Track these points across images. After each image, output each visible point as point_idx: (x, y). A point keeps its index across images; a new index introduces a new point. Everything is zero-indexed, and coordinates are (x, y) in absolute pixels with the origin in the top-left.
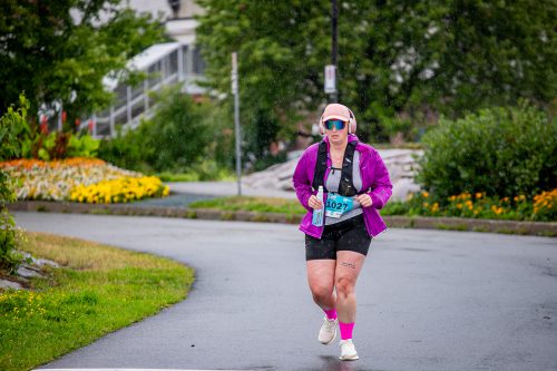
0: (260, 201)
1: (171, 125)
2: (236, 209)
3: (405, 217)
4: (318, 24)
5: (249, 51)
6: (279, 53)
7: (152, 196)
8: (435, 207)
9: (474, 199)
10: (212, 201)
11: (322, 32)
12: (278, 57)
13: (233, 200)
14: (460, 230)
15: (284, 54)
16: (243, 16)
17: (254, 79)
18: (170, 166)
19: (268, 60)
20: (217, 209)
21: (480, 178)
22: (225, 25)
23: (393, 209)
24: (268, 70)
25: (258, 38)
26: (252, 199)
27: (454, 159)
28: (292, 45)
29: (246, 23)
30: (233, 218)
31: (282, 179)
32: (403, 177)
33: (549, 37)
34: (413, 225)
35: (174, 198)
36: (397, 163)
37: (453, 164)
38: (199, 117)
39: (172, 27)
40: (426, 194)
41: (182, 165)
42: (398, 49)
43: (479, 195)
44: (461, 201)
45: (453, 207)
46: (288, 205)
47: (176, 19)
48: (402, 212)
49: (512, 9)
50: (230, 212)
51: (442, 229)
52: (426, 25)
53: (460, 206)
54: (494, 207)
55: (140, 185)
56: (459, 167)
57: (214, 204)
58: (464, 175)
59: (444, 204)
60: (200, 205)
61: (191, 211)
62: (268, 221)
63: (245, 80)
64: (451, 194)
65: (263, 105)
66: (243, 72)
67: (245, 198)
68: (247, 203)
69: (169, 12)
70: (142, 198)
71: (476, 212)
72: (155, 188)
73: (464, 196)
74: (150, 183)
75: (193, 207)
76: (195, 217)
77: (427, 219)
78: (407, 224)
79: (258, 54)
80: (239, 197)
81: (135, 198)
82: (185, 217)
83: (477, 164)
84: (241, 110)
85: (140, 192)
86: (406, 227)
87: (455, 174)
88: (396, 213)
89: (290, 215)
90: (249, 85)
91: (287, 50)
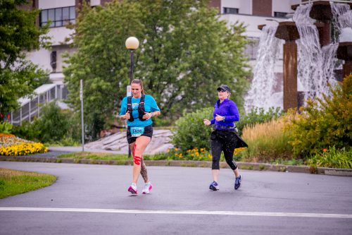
0: (93, 154)
1: (50, 121)
2: (81, 158)
3: (166, 160)
4: (125, 71)
5: (90, 84)
6: (104, 85)
7: (39, 152)
8: (181, 156)
9: (200, 152)
10: (69, 154)
11: (127, 75)
12: (104, 87)
13: (80, 154)
14: (193, 166)
15: (107, 86)
16: (87, 67)
17: (92, 98)
18: (48, 141)
19: (99, 89)
20: (71, 158)
21: (203, 142)
22: (77, 70)
23: (160, 157)
24: (99, 93)
25: (94, 78)
26: (90, 153)
27: (190, 132)
28: (111, 81)
29: (89, 70)
30: (80, 162)
31: (105, 145)
32: (166, 143)
33: (238, 80)
34: (169, 164)
35: (50, 153)
36: (162, 137)
37: (190, 135)
38: (63, 118)
39: (52, 77)
40: (176, 149)
41: (55, 140)
42: (165, 85)
43: (202, 149)
44: (193, 152)
45: (189, 155)
46: (107, 156)
47: (54, 72)
48: (164, 158)
49: (221, 65)
50: (78, 160)
51: (184, 166)
52: (178, 73)
53: (193, 155)
54: (209, 155)
55: (33, 146)
56: (193, 136)
57: (70, 156)
58: (194, 140)
59: (185, 154)
60: (63, 156)
61: (59, 159)
62: (97, 164)
63: (88, 99)
64: (188, 149)
65: (97, 111)
66: (87, 94)
67: (86, 153)
68: (87, 155)
69: (51, 69)
70: (33, 153)
71: (200, 158)
72: (40, 148)
73: (194, 150)
74: (38, 146)
75: (60, 157)
76: (60, 162)
77: (176, 161)
78: (167, 164)
79: (94, 86)
80: (83, 152)
81: (30, 153)
82: (56, 162)
83: (201, 135)
84: (85, 114)
85: (33, 150)
86: (166, 166)
87: (190, 140)
88: (161, 159)
89: (108, 161)
90: (89, 101)
91: (109, 84)
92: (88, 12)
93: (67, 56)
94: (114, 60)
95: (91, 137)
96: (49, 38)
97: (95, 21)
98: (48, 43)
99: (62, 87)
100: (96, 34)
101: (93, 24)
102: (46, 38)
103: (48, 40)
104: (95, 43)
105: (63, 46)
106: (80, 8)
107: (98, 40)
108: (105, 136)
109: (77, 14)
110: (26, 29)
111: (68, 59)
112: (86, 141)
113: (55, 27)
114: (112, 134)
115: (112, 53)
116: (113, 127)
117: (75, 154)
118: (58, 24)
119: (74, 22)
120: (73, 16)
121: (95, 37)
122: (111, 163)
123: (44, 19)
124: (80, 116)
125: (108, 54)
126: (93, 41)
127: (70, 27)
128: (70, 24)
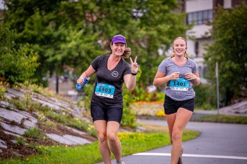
0: (226, 116)
2: (217, 119)
5: (224, 66)
6: (235, 66)
10: (208, 116)
13: (216, 116)
17: (225, 76)
19: (231, 69)
20: (210, 119)
24: (230, 72)
25: (227, 60)
26: (223, 115)
29: (223, 55)
30: (216, 122)
31: (234, 109)
38: (204, 89)
46: (236, 118)
47: (197, 57)
50: (215, 120)
60: (204, 117)
61: (200, 120)
62: (229, 123)
65: (228, 85)
66: (221, 74)
67: (221, 115)
68: (221, 117)
69: (194, 54)
75: (202, 118)
79: (227, 67)
80: (218, 115)
82: (198, 121)
84: (220, 87)
89: (237, 121)
90: (223, 78)
91: (238, 65)
92: (222, 13)
93: (207, 45)
94: (241, 47)
95: (224, 104)
96: (194, 32)
97: (227, 20)
98: (193, 36)
99: (202, 68)
100: (228, 29)
101: (226, 22)
102: (191, 33)
103: (193, 34)
104: (227, 36)
105: (204, 39)
106: (216, 10)
107: (230, 33)
108: (234, 103)
109: (214, 14)
110: (177, 27)
111: (207, 47)
112: (221, 107)
113: (198, 24)
114: (240, 101)
115: (240, 43)
116: (240, 96)
117: (212, 116)
118: (200, 22)
119: (211, 21)
120: (211, 16)
121: (228, 31)
122: (239, 123)
123: (190, 19)
124: (216, 89)
125: (237, 44)
126: (226, 34)
127: (209, 24)
128: (209, 22)
